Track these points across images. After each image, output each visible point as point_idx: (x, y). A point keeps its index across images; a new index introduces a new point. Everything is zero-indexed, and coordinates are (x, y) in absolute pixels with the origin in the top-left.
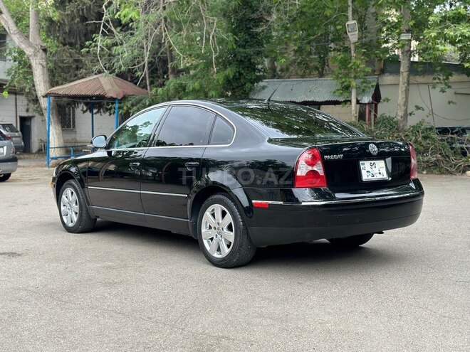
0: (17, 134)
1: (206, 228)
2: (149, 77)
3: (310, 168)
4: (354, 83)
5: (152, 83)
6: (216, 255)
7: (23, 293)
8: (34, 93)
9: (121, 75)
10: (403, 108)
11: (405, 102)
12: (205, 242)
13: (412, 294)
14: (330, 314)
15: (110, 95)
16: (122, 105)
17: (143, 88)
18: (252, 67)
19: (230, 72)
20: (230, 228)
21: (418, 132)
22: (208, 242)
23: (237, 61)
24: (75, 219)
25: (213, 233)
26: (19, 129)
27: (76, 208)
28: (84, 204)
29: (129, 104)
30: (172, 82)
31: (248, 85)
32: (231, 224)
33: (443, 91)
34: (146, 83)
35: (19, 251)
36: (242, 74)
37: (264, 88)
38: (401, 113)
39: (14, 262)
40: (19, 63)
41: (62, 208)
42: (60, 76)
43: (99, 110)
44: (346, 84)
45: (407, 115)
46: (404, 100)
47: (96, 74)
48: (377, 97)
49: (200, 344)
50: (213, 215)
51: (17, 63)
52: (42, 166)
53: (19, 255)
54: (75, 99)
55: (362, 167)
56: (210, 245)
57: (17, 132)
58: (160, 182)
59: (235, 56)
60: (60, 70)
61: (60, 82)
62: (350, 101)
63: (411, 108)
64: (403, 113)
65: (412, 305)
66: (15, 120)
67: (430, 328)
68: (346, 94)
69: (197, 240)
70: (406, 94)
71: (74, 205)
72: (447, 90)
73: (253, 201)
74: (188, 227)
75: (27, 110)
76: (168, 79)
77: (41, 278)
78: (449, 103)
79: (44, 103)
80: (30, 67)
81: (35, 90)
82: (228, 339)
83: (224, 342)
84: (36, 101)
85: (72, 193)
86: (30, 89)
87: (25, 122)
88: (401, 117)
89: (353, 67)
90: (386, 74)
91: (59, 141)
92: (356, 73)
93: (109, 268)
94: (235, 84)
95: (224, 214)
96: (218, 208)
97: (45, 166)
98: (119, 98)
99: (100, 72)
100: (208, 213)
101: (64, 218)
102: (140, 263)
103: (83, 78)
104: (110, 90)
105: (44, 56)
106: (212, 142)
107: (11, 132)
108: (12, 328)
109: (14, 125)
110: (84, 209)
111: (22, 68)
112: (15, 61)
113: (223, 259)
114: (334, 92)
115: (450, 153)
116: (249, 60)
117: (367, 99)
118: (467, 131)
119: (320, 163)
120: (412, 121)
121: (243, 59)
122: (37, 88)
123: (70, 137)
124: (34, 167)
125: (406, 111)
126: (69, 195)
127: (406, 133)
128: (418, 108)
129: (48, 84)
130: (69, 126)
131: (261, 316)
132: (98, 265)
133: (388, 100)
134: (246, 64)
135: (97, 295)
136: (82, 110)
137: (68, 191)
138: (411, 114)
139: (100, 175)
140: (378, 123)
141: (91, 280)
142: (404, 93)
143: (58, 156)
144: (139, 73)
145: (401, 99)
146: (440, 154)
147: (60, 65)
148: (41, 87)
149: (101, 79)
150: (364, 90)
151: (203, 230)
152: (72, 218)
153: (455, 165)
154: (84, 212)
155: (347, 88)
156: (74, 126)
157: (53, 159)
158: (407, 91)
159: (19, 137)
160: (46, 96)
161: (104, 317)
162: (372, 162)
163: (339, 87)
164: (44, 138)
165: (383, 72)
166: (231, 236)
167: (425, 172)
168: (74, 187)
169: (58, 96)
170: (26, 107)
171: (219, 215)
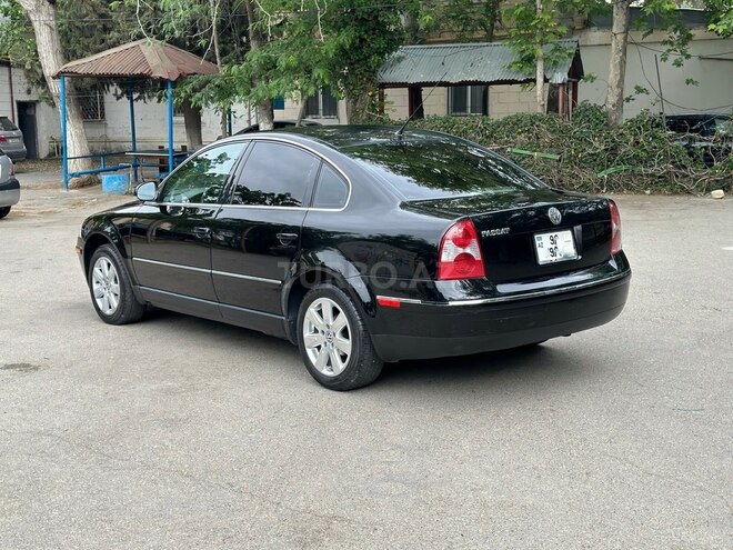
0: (14, 133)
1: (310, 331)
2: (219, 43)
3: (461, 250)
4: (540, 52)
5: (223, 53)
6: (326, 372)
7: (46, 440)
8: (39, 70)
9: (174, 42)
10: (617, 91)
11: (619, 82)
12: (309, 352)
13: (607, 433)
14: (487, 473)
15: (157, 74)
16: (177, 90)
17: (210, 61)
18: (380, 29)
19: (345, 38)
20: (345, 333)
21: (640, 129)
22: (314, 351)
23: (356, 19)
24: (115, 304)
25: (320, 339)
26: (17, 124)
27: (116, 287)
28: (127, 282)
29: (188, 89)
30: (255, 54)
31: (375, 58)
32: (346, 327)
33: (678, 64)
34: (214, 53)
35: (33, 360)
36: (365, 40)
37: (399, 59)
38: (613, 99)
39: (30, 381)
40: (13, 18)
41: (95, 286)
42: (79, 42)
43: (142, 93)
44: (527, 53)
45: (622, 101)
46: (618, 78)
47: (134, 40)
48: (576, 72)
49: (303, 530)
50: (320, 312)
51: (8, 18)
52: (56, 187)
53: (36, 368)
54: (103, 81)
55: (537, 243)
56: (316, 356)
57: (16, 129)
58: (239, 249)
59: (353, 11)
60: (78, 33)
61: (79, 53)
62: (535, 81)
63: (629, 91)
64: (616, 98)
65: (606, 454)
66: (10, 108)
67: (628, 496)
68: (528, 70)
69: (297, 347)
70: (621, 69)
71: (112, 283)
72: (685, 62)
73: (378, 297)
74: (283, 328)
75: (29, 92)
76: (249, 48)
77: (70, 413)
78: (688, 82)
79: (56, 87)
80: (30, 23)
81: (40, 67)
82: (342, 520)
83: (336, 525)
84: (42, 82)
85: (109, 265)
86: (31, 63)
87: (25, 110)
88: (614, 106)
89: (539, 26)
90: (593, 29)
91: (81, 147)
92: (544, 35)
93: (169, 391)
94: (354, 57)
95: (335, 312)
96: (327, 304)
97: (62, 187)
98: (173, 79)
99: (140, 37)
100: (312, 310)
101: (98, 301)
102: (213, 383)
103: (114, 46)
104: (158, 66)
105: (52, 11)
106: (316, 202)
107: (6, 130)
108: (35, 505)
109: (10, 118)
110: (128, 289)
111: (19, 26)
112: (6, 15)
113: (336, 379)
114: (510, 67)
115: (687, 160)
116: (376, 17)
117: (560, 77)
118: (717, 121)
119: (475, 242)
120: (631, 112)
121: (365, 16)
122: (44, 62)
123: (97, 132)
124: (44, 188)
125: (621, 95)
126: (104, 268)
127: (621, 131)
128: (639, 90)
129: (60, 57)
130: (95, 116)
131: (389, 478)
132: (153, 387)
133: (593, 79)
134: (371, 24)
135: (154, 443)
136: (115, 95)
137: (103, 261)
138: (628, 100)
139: (149, 234)
140: (577, 116)
141: (143, 414)
142: (618, 67)
143: (81, 170)
144: (203, 42)
145: (613, 77)
146: (673, 163)
147: (77, 24)
148: (50, 63)
149: (143, 48)
150: (555, 63)
151: (307, 334)
152: (111, 301)
153: (695, 180)
154: (128, 295)
155: (529, 60)
156: (103, 116)
157: (73, 175)
158: (623, 63)
159: (18, 137)
160: (58, 76)
161: (166, 484)
162: (553, 234)
163: (517, 58)
164: (57, 136)
165: (587, 25)
166: (347, 346)
167: (648, 192)
168: (111, 257)
169: (76, 78)
170: (26, 86)
171: (328, 312)
